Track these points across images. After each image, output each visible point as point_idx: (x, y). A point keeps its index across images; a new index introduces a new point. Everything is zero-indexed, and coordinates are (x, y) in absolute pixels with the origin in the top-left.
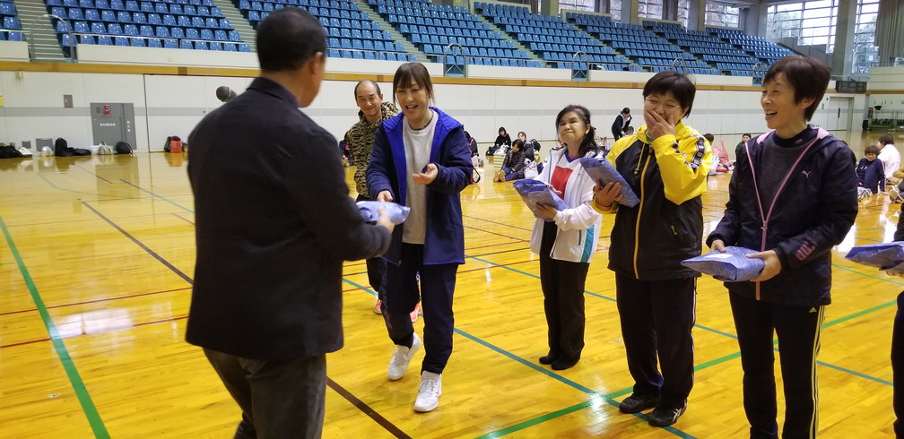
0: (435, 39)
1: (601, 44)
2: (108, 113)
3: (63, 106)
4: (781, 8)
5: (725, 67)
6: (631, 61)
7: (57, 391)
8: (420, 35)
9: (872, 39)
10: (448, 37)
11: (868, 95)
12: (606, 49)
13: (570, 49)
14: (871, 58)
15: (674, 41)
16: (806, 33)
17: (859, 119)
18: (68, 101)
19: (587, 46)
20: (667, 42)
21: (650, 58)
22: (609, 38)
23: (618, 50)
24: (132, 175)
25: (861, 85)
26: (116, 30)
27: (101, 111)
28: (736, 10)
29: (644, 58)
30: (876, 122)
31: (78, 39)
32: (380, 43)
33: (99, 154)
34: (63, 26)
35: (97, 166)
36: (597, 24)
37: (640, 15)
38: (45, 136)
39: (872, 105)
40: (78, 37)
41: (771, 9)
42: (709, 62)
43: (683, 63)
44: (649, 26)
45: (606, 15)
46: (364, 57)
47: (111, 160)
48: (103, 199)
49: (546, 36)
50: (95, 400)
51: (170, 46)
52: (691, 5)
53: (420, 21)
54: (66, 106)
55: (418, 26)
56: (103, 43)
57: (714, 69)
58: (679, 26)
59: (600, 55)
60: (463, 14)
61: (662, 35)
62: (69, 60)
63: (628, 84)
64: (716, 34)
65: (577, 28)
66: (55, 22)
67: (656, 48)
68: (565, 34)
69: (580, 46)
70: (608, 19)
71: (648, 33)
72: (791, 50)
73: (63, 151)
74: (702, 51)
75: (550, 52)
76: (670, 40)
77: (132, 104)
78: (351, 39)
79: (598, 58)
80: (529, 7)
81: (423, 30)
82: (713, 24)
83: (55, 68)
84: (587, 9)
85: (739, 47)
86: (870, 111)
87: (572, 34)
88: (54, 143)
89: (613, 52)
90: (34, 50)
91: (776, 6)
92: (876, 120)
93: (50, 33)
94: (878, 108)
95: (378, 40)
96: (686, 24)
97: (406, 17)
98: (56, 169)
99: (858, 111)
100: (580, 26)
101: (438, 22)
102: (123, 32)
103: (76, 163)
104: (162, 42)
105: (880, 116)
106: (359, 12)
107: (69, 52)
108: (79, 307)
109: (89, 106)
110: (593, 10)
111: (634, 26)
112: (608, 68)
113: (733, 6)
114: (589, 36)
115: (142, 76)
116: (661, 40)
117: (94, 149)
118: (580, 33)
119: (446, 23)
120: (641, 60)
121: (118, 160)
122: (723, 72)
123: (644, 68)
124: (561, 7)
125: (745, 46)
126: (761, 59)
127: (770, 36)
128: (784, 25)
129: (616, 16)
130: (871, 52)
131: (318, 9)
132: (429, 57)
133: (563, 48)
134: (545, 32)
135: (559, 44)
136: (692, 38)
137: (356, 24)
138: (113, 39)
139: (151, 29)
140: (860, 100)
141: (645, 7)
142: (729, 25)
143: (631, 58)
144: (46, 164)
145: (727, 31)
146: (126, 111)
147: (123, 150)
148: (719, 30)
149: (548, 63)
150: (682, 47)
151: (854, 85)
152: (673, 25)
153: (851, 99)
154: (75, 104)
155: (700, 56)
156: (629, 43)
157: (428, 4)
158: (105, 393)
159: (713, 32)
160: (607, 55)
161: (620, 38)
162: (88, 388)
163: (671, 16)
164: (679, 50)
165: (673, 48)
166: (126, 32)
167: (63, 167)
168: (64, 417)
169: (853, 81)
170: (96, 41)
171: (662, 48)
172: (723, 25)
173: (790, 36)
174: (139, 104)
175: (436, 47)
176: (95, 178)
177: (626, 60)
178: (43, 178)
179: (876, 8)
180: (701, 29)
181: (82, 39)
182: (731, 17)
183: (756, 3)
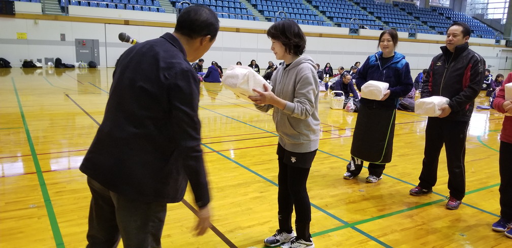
0: (270, 8)
1: (367, 14)
2: (84, 45)
3: (60, 40)
5: (440, 30)
6: (385, 25)
8: (262, 6)
10: (278, 7)
12: (370, 17)
13: (349, 16)
15: (411, 14)
16: (489, 11)
18: (63, 37)
19: (359, 15)
20: (406, 14)
21: (396, 23)
22: (372, 10)
23: (377, 18)
24: (97, 80)
27: (81, 44)
29: (392, 23)
32: (239, 10)
33: (79, 68)
35: (78, 74)
36: (369, 3)
38: (49, 57)
42: (431, 27)
43: (415, 27)
44: (396, 4)
46: (229, 17)
47: (85, 71)
49: (335, 8)
51: (120, 8)
54: (62, 40)
55: (261, 0)
56: (83, 5)
57: (434, 31)
58: (414, 5)
59: (366, 20)
61: (403, 10)
62: (64, 14)
64: (436, 10)
65: (353, 4)
67: (400, 17)
68: (347, 7)
69: (355, 14)
71: (396, 8)
72: (480, 21)
73: (59, 65)
74: (427, 20)
75: (337, 18)
76: (408, 13)
77: (98, 40)
78: (222, 7)
79: (365, 22)
81: (264, 3)
82: (434, 4)
83: (56, 18)
85: (449, 18)
87: (351, 7)
88: (55, 60)
89: (374, 19)
90: (45, 8)
95: (238, 8)
96: (418, 4)
98: (55, 75)
100: (356, 3)
103: (67, 72)
104: (116, 5)
109: (74, 40)
111: (388, 4)
112: (371, 28)
114: (360, 9)
115: (104, 24)
116: (403, 13)
117: (77, 64)
118: (355, 7)
121: (90, 71)
122: (439, 33)
125: (453, 18)
127: (468, 12)
128: (477, 6)
132: (266, 19)
133: (345, 16)
135: (342, 13)
136: (421, 12)
138: (89, 3)
142: (444, 5)
143: (385, 22)
144: (50, 72)
145: (443, 8)
146: (94, 44)
147: (92, 65)
148: (438, 8)
149: (336, 24)
150: (415, 17)
152: (410, 4)
154: (67, 39)
155: (425, 23)
156: (384, 14)
159: (434, 9)
160: (370, 21)
161: (379, 11)
164: (414, 19)
165: (410, 17)
167: (59, 74)
170: (79, 4)
171: (403, 17)
172: (441, 5)
173: (480, 13)
174: (102, 40)
175: (271, 13)
176: (76, 82)
177: (382, 24)
178: (47, 81)
180: (427, 7)
181: (71, 2)
182: (444, 1)
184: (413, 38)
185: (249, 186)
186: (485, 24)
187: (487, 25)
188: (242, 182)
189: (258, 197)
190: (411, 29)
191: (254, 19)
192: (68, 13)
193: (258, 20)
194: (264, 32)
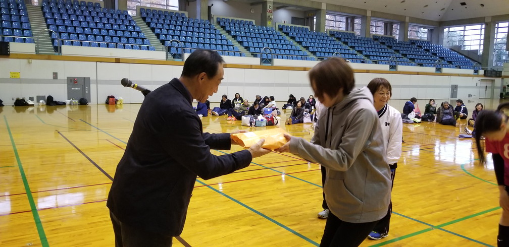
0: (256, 44)
1: (349, 48)
2: (76, 82)
3: (52, 78)
4: (452, 29)
5: (420, 62)
6: (366, 58)
7: (31, 242)
8: (248, 42)
9: (505, 47)
10: (263, 43)
11: (503, 79)
12: (351, 51)
13: (331, 50)
14: (504, 58)
15: (391, 47)
16: (466, 43)
17: (498, 92)
18: (55, 75)
19: (341, 49)
20: (386, 47)
21: (377, 56)
22: (353, 45)
23: (358, 51)
24: (87, 117)
25: (498, 73)
26: (83, 38)
27: (72, 81)
28: (426, 30)
29: (373, 56)
30: (508, 94)
31: (63, 43)
32: (226, 47)
33: (70, 105)
34: (55, 35)
35: (69, 111)
36: (347, 37)
37: (371, 33)
38: (41, 95)
39: (505, 84)
40: (63, 42)
41: (446, 30)
42: (410, 59)
43: (395, 59)
44: (376, 38)
45: (352, 32)
47: (76, 108)
48: (71, 129)
49: (318, 43)
51: (111, 47)
52: (400, 27)
53: (248, 35)
54: (54, 79)
55: (247, 37)
56: (76, 45)
57: (413, 63)
58: (393, 38)
59: (348, 54)
60: (272, 31)
61: (383, 43)
62: (57, 53)
63: (364, 70)
64: (415, 43)
65: (335, 39)
66: (51, 33)
67: (380, 50)
68: (329, 42)
69: (337, 49)
70: (353, 34)
71: (376, 42)
72: (458, 52)
73: (51, 103)
74: (406, 52)
75: (320, 52)
76: (388, 46)
77: (89, 78)
78: (210, 44)
79: (347, 56)
80: (309, 27)
81: (250, 39)
82: (413, 38)
83: (49, 58)
84: (341, 29)
85: (428, 51)
86: (504, 88)
87: (332, 42)
88: (46, 98)
89: (356, 52)
90: (38, 48)
91: (449, 28)
93: (48, 39)
95: (225, 45)
96: (397, 37)
97: (241, 32)
98: (47, 112)
99: (498, 88)
100: (337, 38)
101: (258, 35)
102: (87, 39)
103: (58, 109)
104: (108, 45)
106: (215, 30)
107: (57, 49)
109: (66, 78)
110: (344, 29)
111: (368, 38)
112: (353, 62)
113: (424, 28)
114: (342, 44)
115: (95, 63)
116: (383, 46)
117: (68, 102)
118: (337, 42)
119: (262, 36)
120: (372, 57)
121: (80, 108)
122: (418, 64)
123: (373, 62)
124: (326, 28)
125: (431, 50)
126: (440, 58)
127: (446, 44)
128: (454, 38)
129: (357, 33)
130: (504, 54)
131: (193, 28)
132: (252, 54)
133: (327, 50)
134: (317, 41)
135: (325, 48)
136: (400, 45)
137: (213, 36)
138: (81, 43)
139: (102, 37)
140: (498, 81)
141: (374, 28)
142: (422, 38)
143: (366, 56)
144: (41, 110)
145: (421, 41)
146: (86, 82)
147: (83, 102)
148: (416, 41)
149: (319, 58)
150: (395, 50)
151: (494, 73)
152: (390, 38)
153: (493, 81)
154: (59, 77)
155: (405, 55)
156: (365, 47)
157: (253, 26)
159: (413, 42)
160: (352, 54)
161: (360, 45)
162: (48, 240)
163: (389, 33)
164: (394, 52)
165: (390, 50)
166: (89, 39)
167: (50, 111)
169: (494, 70)
170: (72, 43)
171: (383, 51)
172: (419, 38)
173: (457, 45)
174: (93, 78)
175: (256, 49)
176: (67, 119)
177: (363, 57)
178: (39, 118)
179: (506, 30)
180: (406, 40)
181: (64, 43)
182: (423, 34)
183: (437, 26)
184: (394, 70)
185: (240, 220)
186: (462, 55)
187: (465, 56)
188: (233, 215)
189: (250, 231)
190: (392, 62)
191: (241, 55)
192: (61, 52)
193: (244, 56)
194: (251, 67)
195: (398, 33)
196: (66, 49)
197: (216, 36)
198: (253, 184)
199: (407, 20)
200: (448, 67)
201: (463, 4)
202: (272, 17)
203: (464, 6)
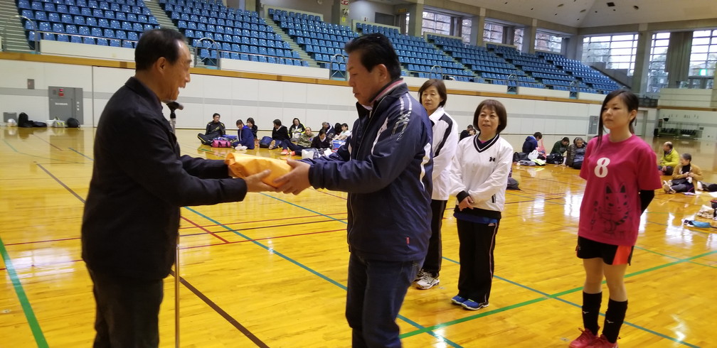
0: (324, 50)
1: (453, 60)
2: (62, 95)
3: (26, 87)
4: (594, 39)
5: (549, 83)
6: (476, 75)
7: (8, 308)
8: (313, 46)
9: (663, 67)
10: (334, 49)
11: (658, 110)
12: (457, 64)
13: (429, 63)
14: (662, 81)
15: (510, 61)
16: (613, 59)
17: (651, 127)
18: (31, 84)
19: (442, 61)
20: (504, 61)
21: (491, 73)
22: (459, 56)
23: (466, 65)
24: (79, 145)
25: (653, 101)
26: (72, 30)
27: (57, 93)
28: (560, 39)
29: (486, 72)
30: (664, 130)
31: (42, 36)
32: (281, 51)
33: (53, 127)
34: (30, 25)
35: (51, 136)
36: (451, 45)
37: (485, 40)
38: (11, 111)
39: (662, 117)
40: (42, 34)
41: (586, 40)
42: (537, 78)
43: (516, 78)
44: (491, 48)
45: (459, 38)
46: (267, 61)
47: (62, 132)
48: (54, 162)
49: (411, 52)
50: (37, 316)
51: (114, 45)
52: (525, 33)
53: (313, 35)
54: (29, 88)
55: (311, 39)
56: (61, 40)
57: (540, 84)
58: (514, 49)
59: (452, 68)
60: (347, 32)
61: (501, 55)
62: (34, 51)
63: (473, 92)
64: (543, 57)
65: (435, 47)
66: (24, 21)
67: (496, 65)
68: (426, 51)
69: (437, 61)
70: (460, 41)
71: (491, 53)
72: (601, 72)
73: (24, 123)
74: (531, 69)
75: (413, 64)
76: (507, 60)
77: (82, 89)
78: (258, 47)
79: (450, 71)
80: (399, 29)
81: (315, 42)
82: (541, 49)
83: (22, 57)
84: (443, 33)
85: (560, 68)
86: (660, 122)
87: (431, 51)
88: (18, 116)
89: (463, 67)
90: (5, 43)
91: (590, 37)
92: (664, 129)
93: (20, 29)
94: (666, 120)
95: (279, 48)
96: (520, 48)
97: (303, 31)
98: (19, 137)
99: (650, 122)
100: (438, 46)
101: (327, 37)
102: (78, 32)
103: (35, 133)
104: (109, 41)
105: (667, 126)
106: (266, 26)
107: (34, 45)
108: (31, 246)
109: (47, 89)
110: (448, 34)
111: (479, 48)
112: (458, 79)
113: (558, 36)
114: (444, 54)
115: (91, 67)
116: (500, 59)
117: (50, 123)
118: (437, 51)
119: (334, 38)
120: (484, 75)
121: (69, 132)
122: (547, 86)
123: (486, 80)
124: (423, 30)
125: (565, 67)
126: (577, 78)
127: (585, 60)
128: (596, 52)
129: (466, 39)
130: (662, 77)
131: (234, 21)
132: (318, 64)
133: (424, 62)
134: (410, 48)
135: (420, 59)
136: (524, 59)
137: (263, 35)
138: (70, 37)
139: (100, 30)
140: (652, 113)
141: (489, 34)
142: (554, 51)
143: (476, 72)
144: (11, 133)
145: (552, 55)
146: (76, 94)
147: (73, 124)
148: (545, 54)
149: (412, 73)
150: (516, 66)
151: (648, 101)
152: (510, 48)
153: (645, 112)
154: (37, 86)
155: (530, 73)
156: (475, 60)
157: (320, 22)
158: (46, 311)
159: (541, 55)
160: (458, 69)
161: (469, 56)
162: (32, 307)
163: (509, 41)
164: (514, 68)
165: (509, 66)
166: (80, 33)
167: (24, 136)
168: (13, 328)
169: (647, 98)
170: (56, 38)
171: (500, 65)
172: (549, 50)
173: (601, 61)
174: (87, 89)
175: (324, 56)
176: (49, 147)
177: (472, 74)
178: (8, 144)
179: (667, 43)
180: (531, 53)
181: (45, 36)
182: (555, 44)
183: (575, 34)
184: (514, 93)
185: (296, 284)
186: (606, 75)
187: (611, 77)
188: (287, 278)
189: (309, 297)
190: (511, 81)
191: (302, 64)
192: (39, 49)
193: (307, 65)
194: (316, 81)
195: (521, 40)
196: (47, 46)
197: (267, 35)
198: (316, 240)
199: (535, 24)
200: (586, 91)
201: (611, 4)
202: (348, 11)
203: (612, 8)
